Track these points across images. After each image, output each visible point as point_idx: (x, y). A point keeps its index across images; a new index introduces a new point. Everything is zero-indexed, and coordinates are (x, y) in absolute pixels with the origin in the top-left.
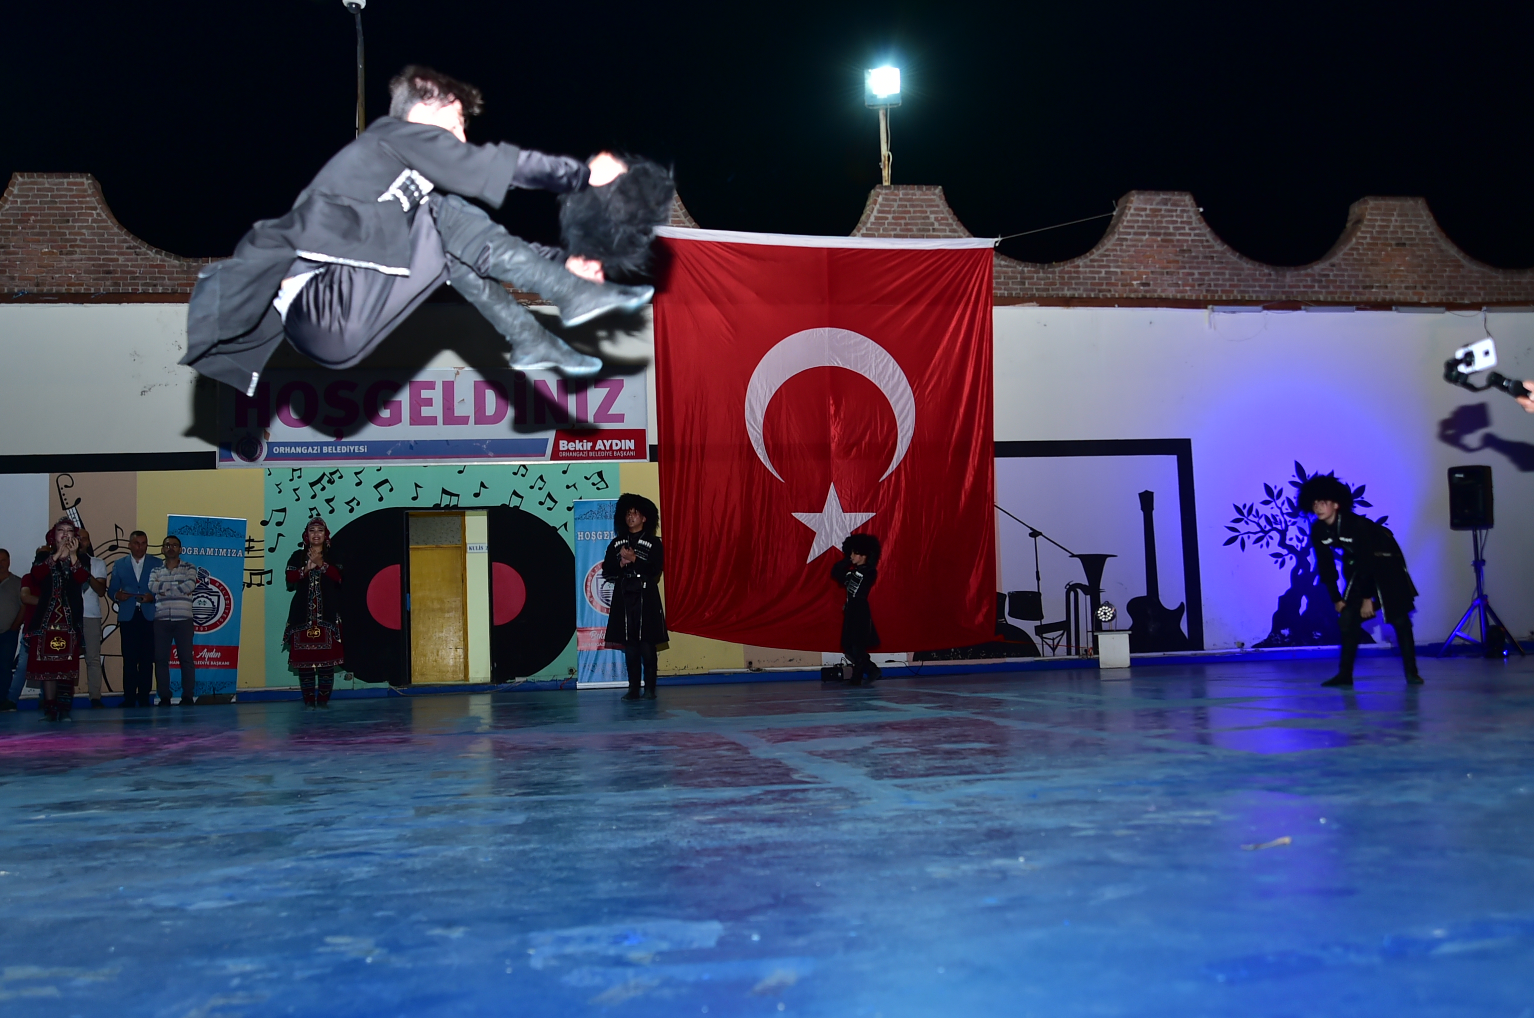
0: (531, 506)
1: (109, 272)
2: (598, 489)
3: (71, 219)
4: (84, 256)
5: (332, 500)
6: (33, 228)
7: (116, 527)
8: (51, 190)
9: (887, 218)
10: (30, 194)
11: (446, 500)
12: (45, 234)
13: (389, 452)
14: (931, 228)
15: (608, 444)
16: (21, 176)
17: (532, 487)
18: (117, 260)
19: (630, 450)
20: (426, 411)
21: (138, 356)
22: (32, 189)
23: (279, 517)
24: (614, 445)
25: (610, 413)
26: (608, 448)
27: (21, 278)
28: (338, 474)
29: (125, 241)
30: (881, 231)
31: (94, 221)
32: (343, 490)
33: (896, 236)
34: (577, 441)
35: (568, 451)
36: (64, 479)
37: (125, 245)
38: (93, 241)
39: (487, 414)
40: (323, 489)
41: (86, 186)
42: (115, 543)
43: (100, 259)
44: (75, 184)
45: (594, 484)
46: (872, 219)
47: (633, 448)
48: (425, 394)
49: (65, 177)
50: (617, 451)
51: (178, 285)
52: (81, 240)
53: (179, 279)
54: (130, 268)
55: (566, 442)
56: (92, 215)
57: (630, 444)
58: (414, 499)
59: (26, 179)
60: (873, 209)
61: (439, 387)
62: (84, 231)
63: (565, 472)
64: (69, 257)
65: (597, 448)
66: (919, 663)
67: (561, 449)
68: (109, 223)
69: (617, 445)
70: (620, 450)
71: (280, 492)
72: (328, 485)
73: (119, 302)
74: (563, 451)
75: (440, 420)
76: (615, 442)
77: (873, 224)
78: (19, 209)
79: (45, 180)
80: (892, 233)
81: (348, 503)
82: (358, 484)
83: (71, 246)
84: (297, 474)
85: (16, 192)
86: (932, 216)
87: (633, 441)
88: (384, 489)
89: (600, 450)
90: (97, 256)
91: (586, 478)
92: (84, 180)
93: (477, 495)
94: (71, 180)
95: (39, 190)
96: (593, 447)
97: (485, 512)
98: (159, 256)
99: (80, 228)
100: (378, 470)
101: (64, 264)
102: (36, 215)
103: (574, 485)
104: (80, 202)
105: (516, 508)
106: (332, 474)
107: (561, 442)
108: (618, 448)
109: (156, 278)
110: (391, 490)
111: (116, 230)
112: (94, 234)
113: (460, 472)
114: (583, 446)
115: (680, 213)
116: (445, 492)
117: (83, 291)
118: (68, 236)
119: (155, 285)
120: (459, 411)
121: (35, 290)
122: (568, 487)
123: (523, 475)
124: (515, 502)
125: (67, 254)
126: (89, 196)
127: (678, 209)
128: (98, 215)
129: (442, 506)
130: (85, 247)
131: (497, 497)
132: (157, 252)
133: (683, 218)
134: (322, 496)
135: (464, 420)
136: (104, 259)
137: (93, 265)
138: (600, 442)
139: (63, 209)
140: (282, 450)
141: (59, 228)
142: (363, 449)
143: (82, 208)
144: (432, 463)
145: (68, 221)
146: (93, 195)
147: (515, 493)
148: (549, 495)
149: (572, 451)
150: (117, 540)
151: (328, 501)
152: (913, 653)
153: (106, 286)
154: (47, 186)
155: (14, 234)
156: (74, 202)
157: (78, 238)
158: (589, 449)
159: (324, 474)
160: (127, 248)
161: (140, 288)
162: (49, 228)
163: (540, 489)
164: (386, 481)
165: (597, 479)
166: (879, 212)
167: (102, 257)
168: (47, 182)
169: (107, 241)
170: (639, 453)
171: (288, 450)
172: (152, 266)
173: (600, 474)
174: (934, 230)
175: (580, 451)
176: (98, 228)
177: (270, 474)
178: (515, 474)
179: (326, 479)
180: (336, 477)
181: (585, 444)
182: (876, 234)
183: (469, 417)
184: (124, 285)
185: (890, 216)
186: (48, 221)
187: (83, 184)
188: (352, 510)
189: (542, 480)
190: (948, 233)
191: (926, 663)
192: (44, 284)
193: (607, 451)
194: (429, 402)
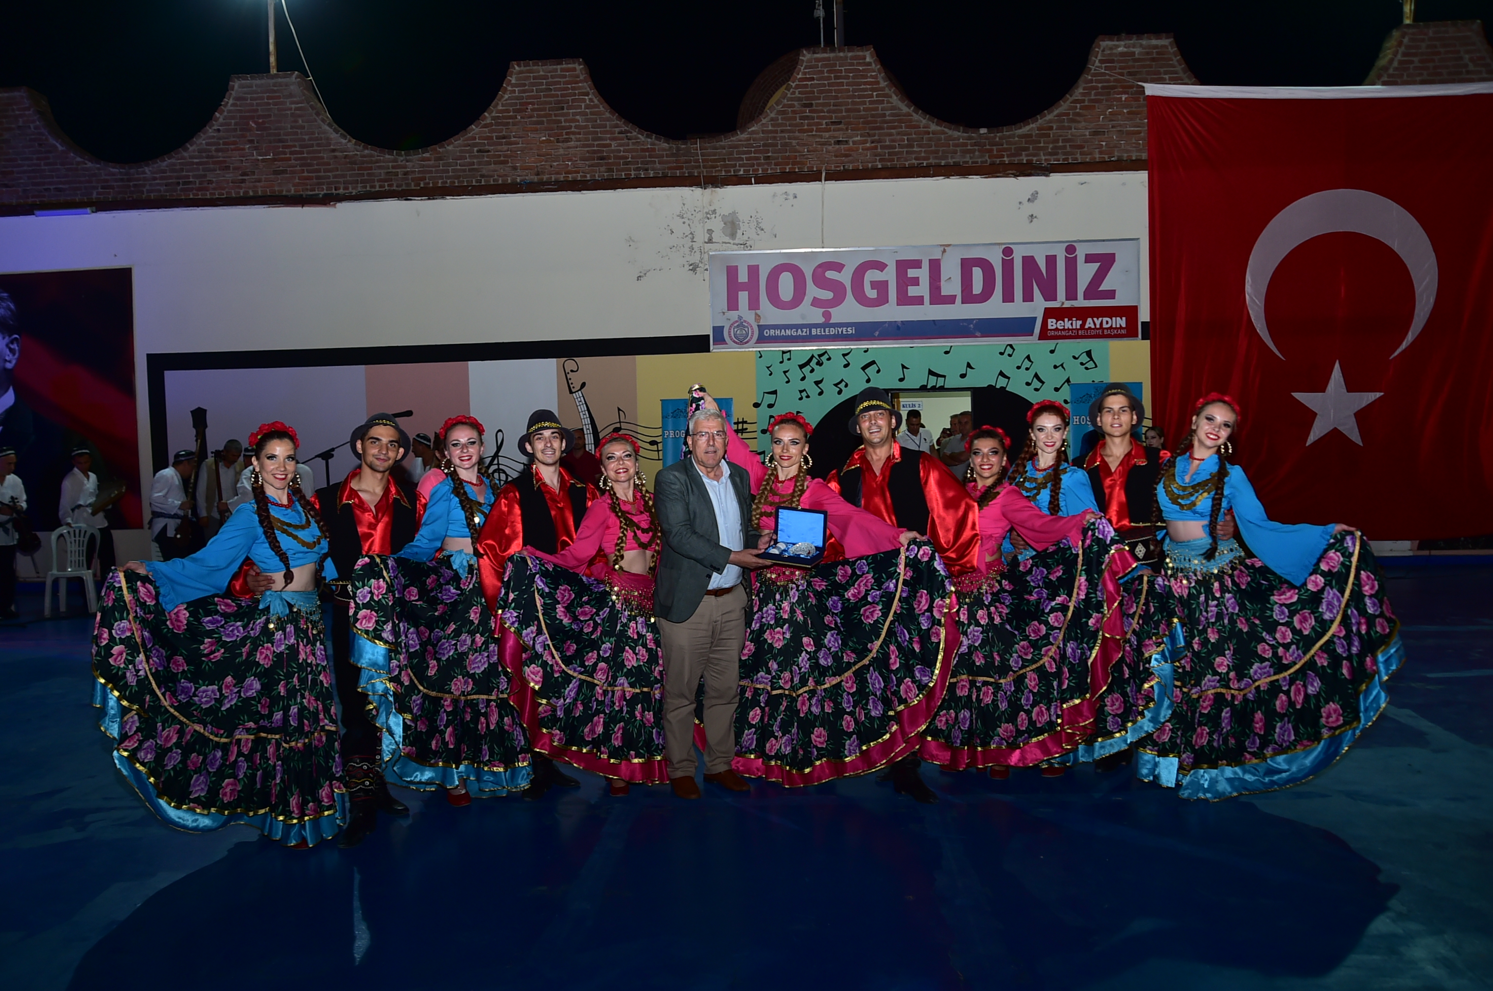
0: (1017, 386)
1: (602, 158)
2: (1087, 368)
3: (565, 106)
4: (579, 143)
5: (821, 382)
6: (531, 117)
7: (619, 410)
8: (546, 77)
9: (1412, 62)
10: (527, 82)
11: (933, 381)
12: (542, 123)
13: (877, 334)
14: (1464, 70)
15: (1098, 322)
16: (519, 66)
17: (1019, 368)
18: (610, 145)
19: (1121, 328)
20: (912, 291)
21: (633, 241)
22: (528, 78)
23: (770, 399)
24: (1104, 323)
25: (1100, 289)
26: (1098, 326)
27: (523, 168)
28: (826, 356)
29: (617, 126)
30: (1405, 77)
31: (587, 107)
32: (831, 372)
33: (1424, 82)
34: (1066, 320)
35: (1057, 329)
36: (570, 364)
37: (617, 130)
38: (586, 127)
39: (974, 293)
40: (812, 371)
41: (578, 72)
42: (618, 425)
43: (593, 146)
44: (568, 70)
45: (1082, 364)
46: (1396, 64)
47: (1124, 325)
48: (912, 273)
49: (558, 64)
50: (1107, 329)
51: (669, 168)
52: (576, 127)
53: (669, 162)
54: (622, 153)
55: (1054, 321)
56: (584, 101)
57: (1122, 322)
58: (901, 380)
59: (522, 68)
60: (1397, 52)
61: (926, 265)
62: (578, 117)
63: (1052, 352)
64: (566, 145)
65: (1086, 327)
66: (1426, 553)
67: (1050, 327)
68: (602, 109)
69: (1107, 323)
70: (1111, 328)
71: (771, 374)
72: (816, 367)
73: (614, 188)
74: (1051, 330)
75: (927, 299)
76: (1105, 319)
77: (1396, 69)
78: (517, 98)
79: (540, 68)
80: (1418, 79)
81: (836, 385)
82: (846, 366)
83: (567, 134)
84: (787, 356)
85: (513, 81)
86: (1467, 56)
87: (1124, 319)
88: (872, 370)
89: (1090, 328)
90: (590, 142)
91: (1074, 357)
92: (576, 66)
93: (963, 376)
94: (564, 66)
95: (534, 78)
96: (1083, 326)
97: (969, 393)
98: (649, 140)
99: (574, 114)
100: (865, 351)
101: (561, 151)
102: (533, 104)
103: (1062, 365)
104: (573, 88)
105: (1003, 389)
106: (820, 356)
107: (1050, 320)
108: (1109, 326)
109: (647, 163)
110: (878, 371)
111: (608, 115)
112: (587, 120)
113: (947, 353)
114: (1072, 324)
115: (1179, 68)
116: (931, 373)
117: (579, 179)
118: (563, 124)
119: (647, 170)
120: (946, 290)
121: (536, 179)
122: (1055, 367)
123: (1010, 355)
124: (1001, 383)
125: (563, 142)
126: (581, 81)
127: (1176, 63)
128: (591, 100)
129: (929, 387)
130: (579, 133)
131: (982, 379)
132: (648, 136)
133: (1181, 75)
134: (811, 378)
135: (951, 300)
136: (598, 146)
137: (588, 152)
138: (1089, 320)
139: (557, 96)
140: (772, 332)
141: (556, 115)
142: (851, 331)
143: (575, 95)
144: (918, 344)
145: (563, 108)
146: (585, 81)
147: (1001, 374)
148: (1036, 376)
149: (1061, 330)
150: (620, 422)
151: (817, 383)
152: (1418, 542)
153: (600, 173)
154: (542, 73)
155: (514, 124)
156: (567, 89)
157: (573, 125)
158: (1078, 327)
159: (813, 356)
160: (619, 133)
161: (633, 173)
162: (545, 116)
163: (1027, 369)
164: (873, 363)
165: (1084, 358)
166: (1405, 54)
167: (596, 143)
168: (541, 69)
169: (600, 126)
170: (1130, 332)
171: (778, 332)
172: (643, 150)
173: (1089, 353)
174: (1468, 72)
175: (1069, 329)
176: (592, 113)
177: (761, 357)
178: (1002, 354)
179: (814, 361)
180: (824, 358)
181: (1074, 322)
182: (1399, 80)
183: (955, 296)
184: (618, 170)
185: (1416, 59)
186: (544, 109)
187: (574, 69)
188: (840, 392)
189: (1030, 360)
190: (1485, 75)
191: (1434, 553)
192: (543, 173)
193: (1098, 329)
194: (916, 282)
